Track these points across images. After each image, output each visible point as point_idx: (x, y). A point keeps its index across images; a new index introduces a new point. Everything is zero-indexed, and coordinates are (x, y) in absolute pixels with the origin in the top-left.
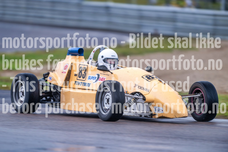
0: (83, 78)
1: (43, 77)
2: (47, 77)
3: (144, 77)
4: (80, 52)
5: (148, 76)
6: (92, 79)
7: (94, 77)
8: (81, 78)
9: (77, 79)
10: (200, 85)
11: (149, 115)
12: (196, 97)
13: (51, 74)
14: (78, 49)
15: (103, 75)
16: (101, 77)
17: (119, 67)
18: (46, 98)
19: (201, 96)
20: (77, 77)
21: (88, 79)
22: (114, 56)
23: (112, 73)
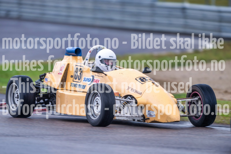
0: (79, 79)
1: (39, 79)
2: (44, 78)
3: (137, 79)
4: (77, 52)
5: (142, 78)
6: (87, 81)
7: (89, 79)
8: (77, 80)
9: (73, 81)
10: (198, 88)
11: (142, 120)
12: (194, 100)
13: (48, 75)
14: (75, 50)
15: (97, 77)
16: (96, 78)
17: (117, 68)
18: (44, 100)
19: (198, 99)
20: (73, 78)
21: (84, 81)
22: (111, 57)
23: (106, 75)
